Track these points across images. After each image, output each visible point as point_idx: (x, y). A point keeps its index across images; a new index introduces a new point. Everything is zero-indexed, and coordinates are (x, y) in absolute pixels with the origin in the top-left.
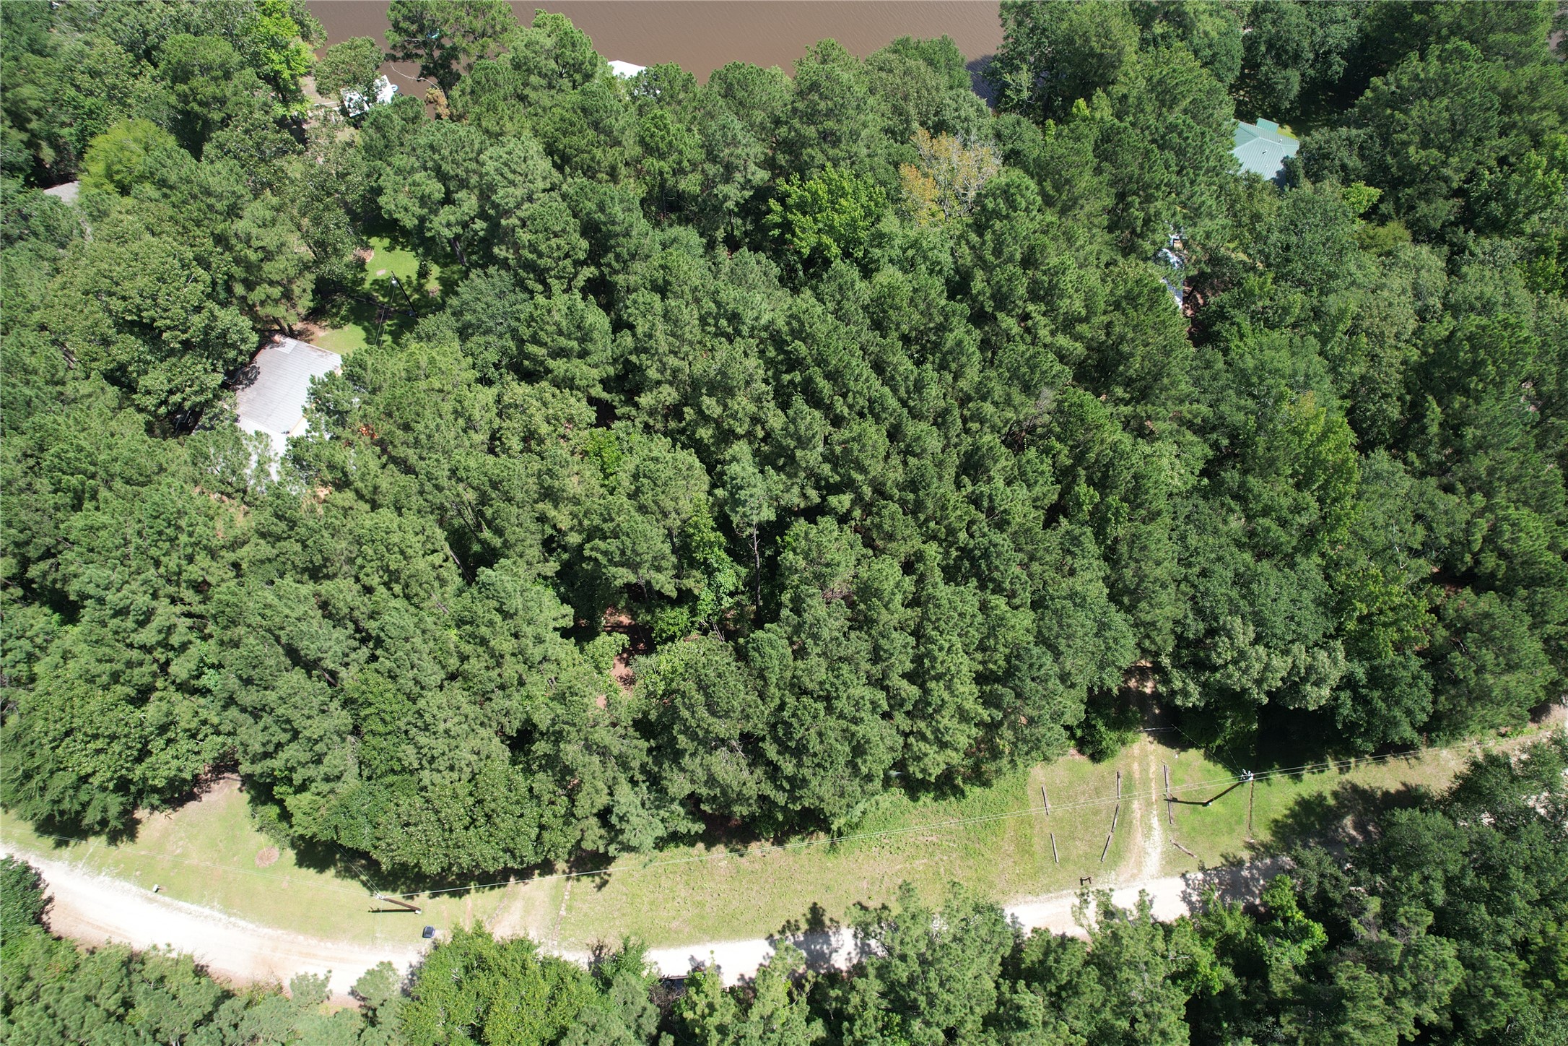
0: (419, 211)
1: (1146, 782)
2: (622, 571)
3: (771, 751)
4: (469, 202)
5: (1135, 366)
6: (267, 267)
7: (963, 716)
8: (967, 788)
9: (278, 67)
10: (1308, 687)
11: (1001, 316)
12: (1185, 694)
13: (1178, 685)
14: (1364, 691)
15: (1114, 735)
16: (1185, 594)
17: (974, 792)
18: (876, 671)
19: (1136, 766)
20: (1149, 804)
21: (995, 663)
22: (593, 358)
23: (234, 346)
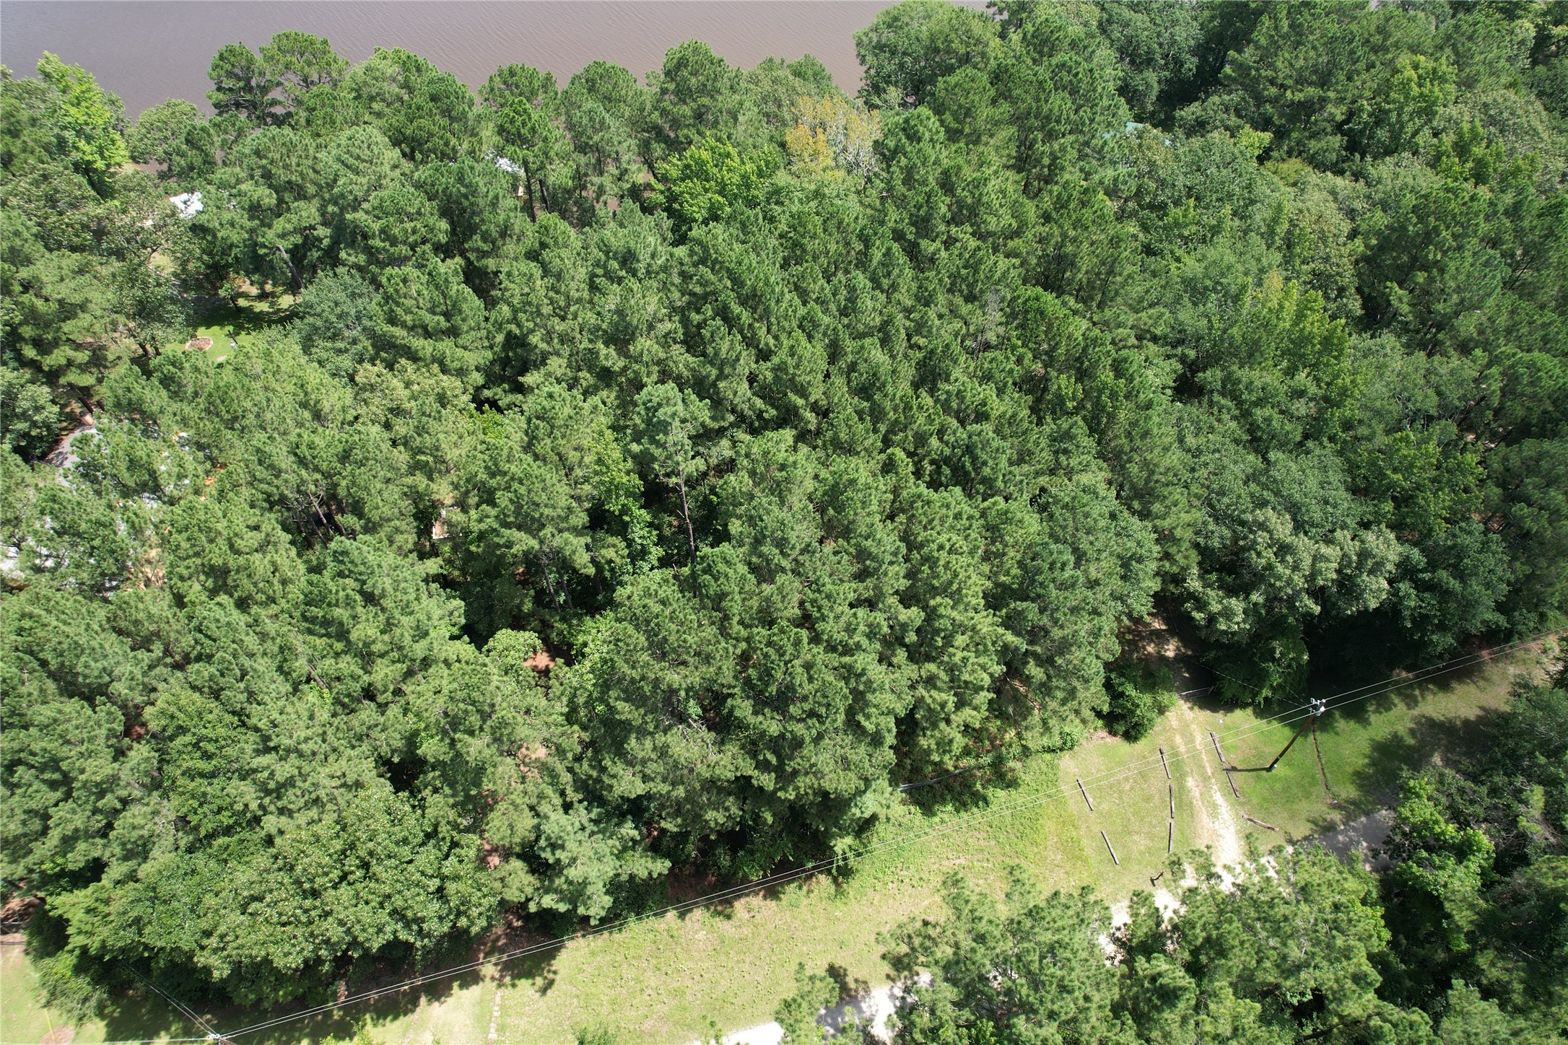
0: (248, 224)
1: (1195, 757)
2: (516, 535)
3: (743, 708)
4: (307, 212)
5: (1086, 263)
6: (67, 327)
7: (978, 645)
8: (990, 792)
9: (89, 158)
10: (1364, 576)
11: (924, 243)
12: (1228, 614)
13: (1215, 607)
14: (1427, 576)
15: (1147, 699)
16: (1197, 496)
17: (998, 796)
18: (865, 589)
19: (1178, 739)
20: (1206, 779)
21: (1007, 573)
22: (464, 339)
23: (24, 416)
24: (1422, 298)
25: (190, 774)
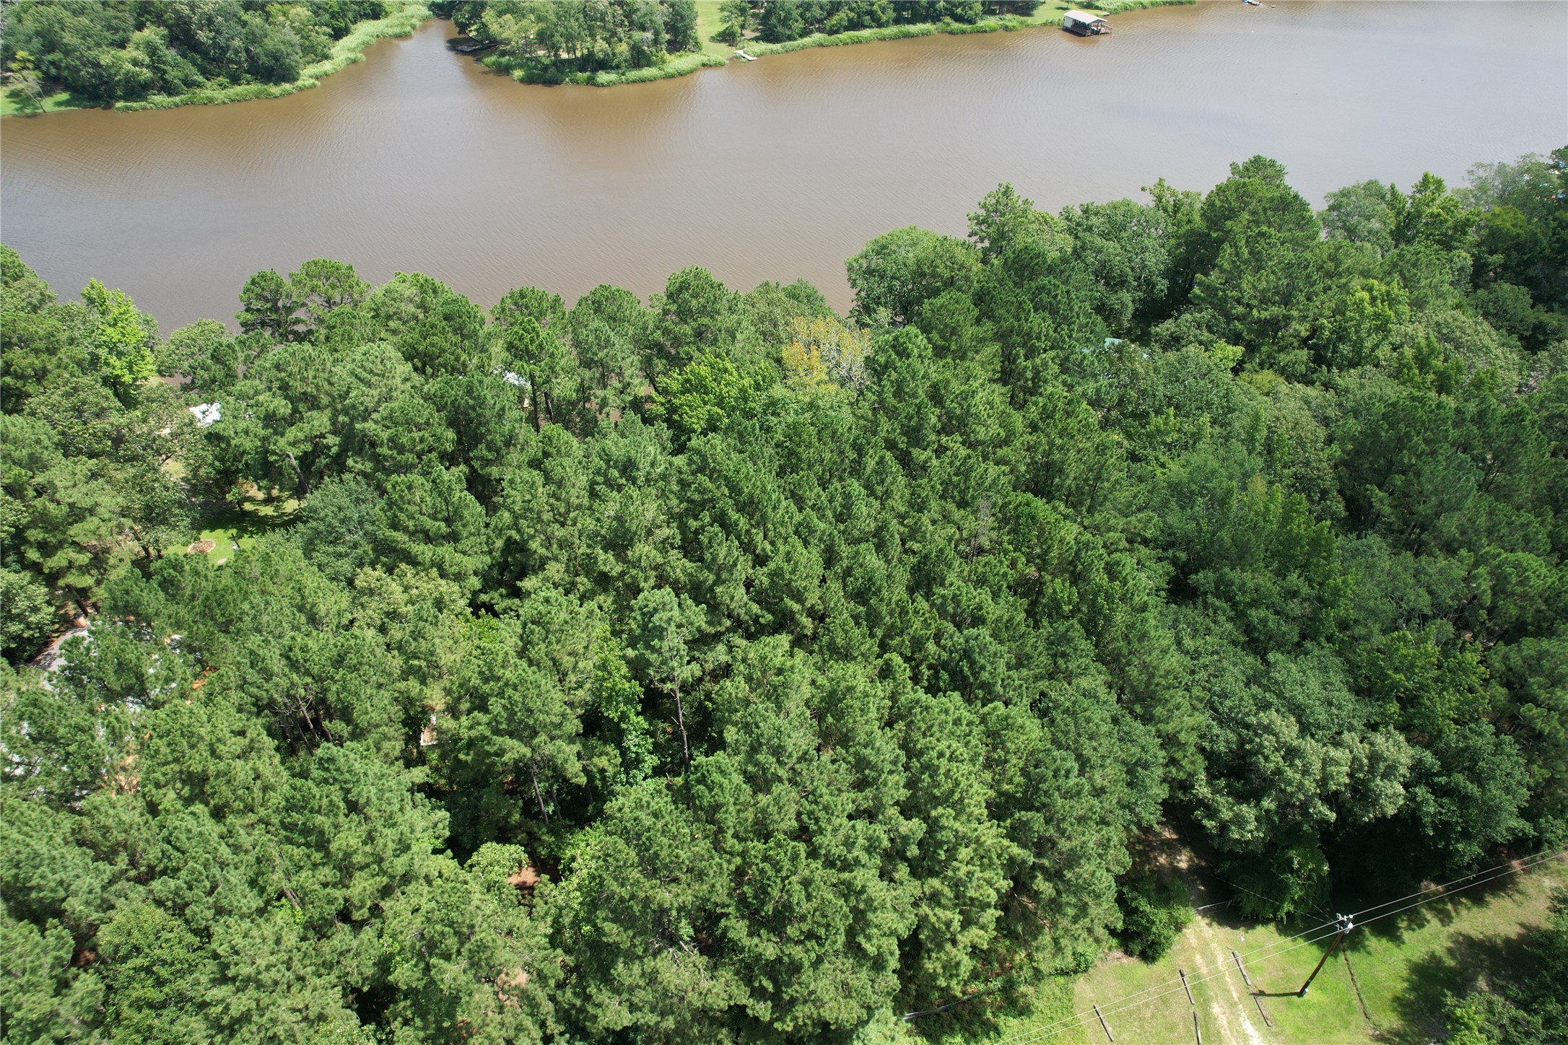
0: (262, 432)
1: (1219, 979)
2: (509, 742)
3: (737, 929)
4: (319, 421)
5: (1073, 471)
6: (74, 530)
7: (983, 858)
8: (1001, 1021)
9: (118, 372)
10: (1378, 781)
11: (915, 452)
12: (1240, 821)
13: (1226, 815)
14: (1443, 780)
15: (1162, 915)
16: (1200, 700)
17: (1010, 1025)
18: (865, 799)
19: (1199, 959)
20: (1232, 1005)
21: (1010, 782)
22: (465, 544)
23: (20, 618)
24: (1402, 500)
25: (138, 1005)
